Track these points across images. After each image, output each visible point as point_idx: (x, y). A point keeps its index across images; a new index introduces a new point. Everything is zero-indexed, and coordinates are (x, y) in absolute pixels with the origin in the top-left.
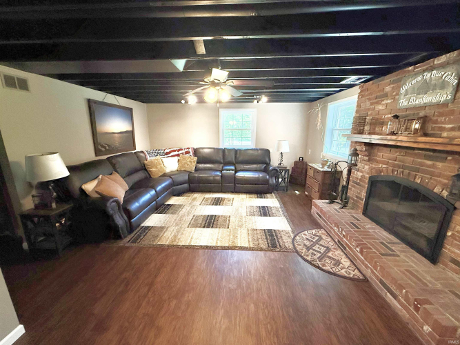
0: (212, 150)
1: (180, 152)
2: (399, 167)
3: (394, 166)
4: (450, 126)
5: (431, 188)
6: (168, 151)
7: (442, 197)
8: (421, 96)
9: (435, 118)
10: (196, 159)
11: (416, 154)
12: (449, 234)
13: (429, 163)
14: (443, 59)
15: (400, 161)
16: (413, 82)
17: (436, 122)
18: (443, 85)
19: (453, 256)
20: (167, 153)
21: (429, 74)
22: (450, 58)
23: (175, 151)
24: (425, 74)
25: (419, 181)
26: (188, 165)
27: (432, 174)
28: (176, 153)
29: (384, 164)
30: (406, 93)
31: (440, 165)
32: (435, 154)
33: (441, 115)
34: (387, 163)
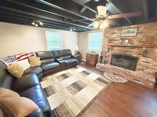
0: (44, 52)
1: (28, 56)
2: (122, 51)
3: (120, 51)
4: (136, 41)
5: (132, 55)
6: (19, 56)
7: (135, 57)
8: (128, 34)
9: (132, 39)
10: (39, 58)
11: (127, 48)
12: (137, 64)
13: (131, 50)
14: (133, 26)
15: (122, 50)
16: (125, 31)
17: (132, 40)
18: (134, 32)
19: (138, 68)
20: (18, 58)
21: (130, 29)
22: (135, 26)
23: (24, 55)
24: (129, 29)
25: (128, 54)
26: (37, 62)
27: (132, 52)
28: (25, 57)
29: (117, 51)
30: (123, 33)
31: (134, 50)
32: (132, 48)
33: (133, 39)
34: (118, 51)
